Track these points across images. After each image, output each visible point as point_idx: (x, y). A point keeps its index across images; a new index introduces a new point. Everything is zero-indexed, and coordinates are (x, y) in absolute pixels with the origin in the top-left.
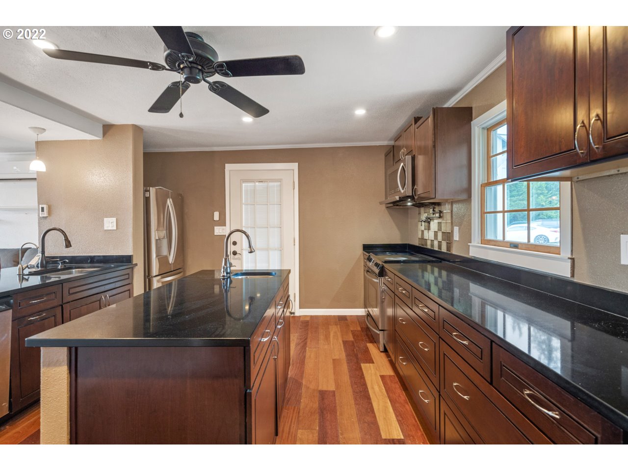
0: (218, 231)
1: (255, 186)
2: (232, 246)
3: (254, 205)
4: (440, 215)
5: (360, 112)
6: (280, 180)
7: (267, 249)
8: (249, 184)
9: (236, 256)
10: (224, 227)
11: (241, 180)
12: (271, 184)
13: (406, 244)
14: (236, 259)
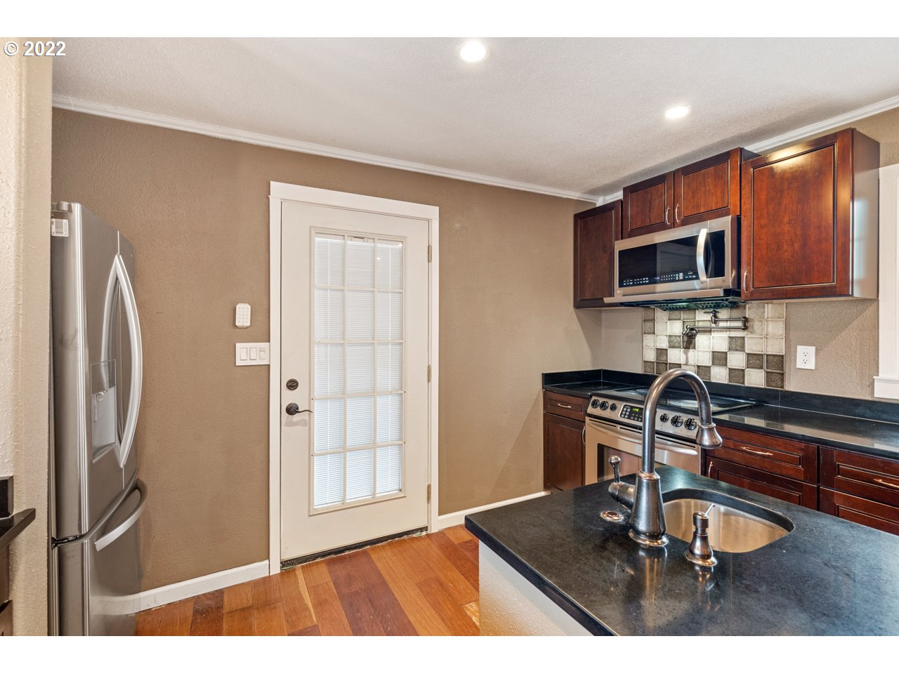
0: (246, 354)
1: (344, 247)
2: (286, 391)
3: (343, 290)
4: (745, 326)
5: (677, 113)
6: (401, 240)
7: (372, 393)
8: (330, 240)
9: (296, 417)
10: (264, 345)
11: (310, 227)
12: (380, 245)
13: (600, 370)
14: (297, 424)
